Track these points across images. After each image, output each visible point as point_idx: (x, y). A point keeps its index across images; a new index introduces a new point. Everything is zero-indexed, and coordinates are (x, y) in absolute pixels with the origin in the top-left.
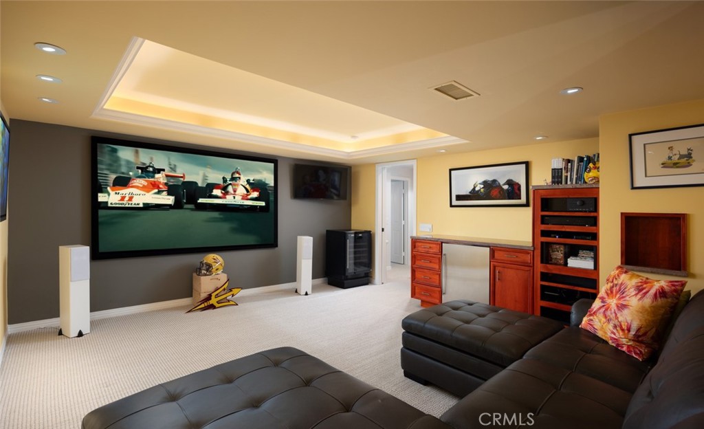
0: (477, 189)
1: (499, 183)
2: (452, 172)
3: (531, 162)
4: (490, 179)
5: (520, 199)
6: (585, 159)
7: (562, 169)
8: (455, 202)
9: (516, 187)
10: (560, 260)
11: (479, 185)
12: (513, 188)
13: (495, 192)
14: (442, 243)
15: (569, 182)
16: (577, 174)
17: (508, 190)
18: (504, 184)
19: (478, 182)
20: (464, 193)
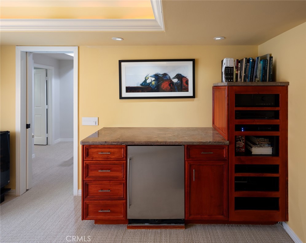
0: (148, 81)
1: (169, 77)
2: (123, 64)
3: (198, 60)
4: (161, 72)
5: (188, 91)
6: (251, 61)
7: (233, 68)
8: (125, 94)
9: (184, 81)
10: (242, 148)
11: (150, 78)
12: (182, 82)
13: (165, 85)
14: (127, 146)
15: (239, 79)
16: (245, 72)
17: (176, 83)
18: (174, 78)
19: (150, 75)
20: (135, 85)
